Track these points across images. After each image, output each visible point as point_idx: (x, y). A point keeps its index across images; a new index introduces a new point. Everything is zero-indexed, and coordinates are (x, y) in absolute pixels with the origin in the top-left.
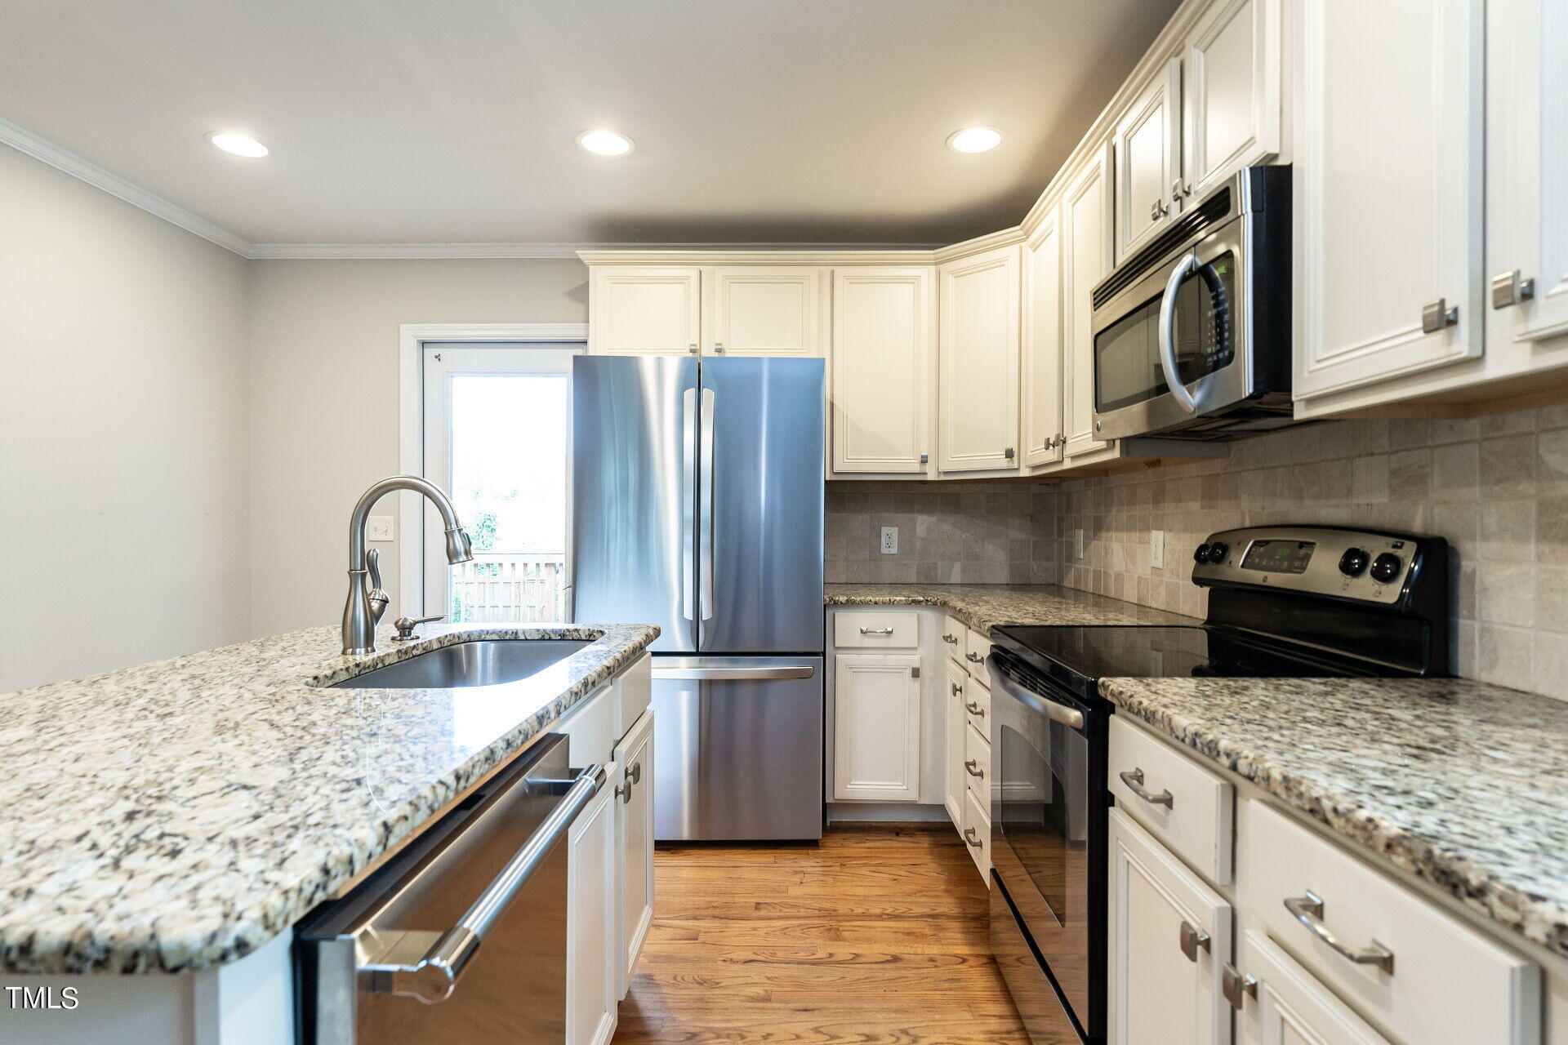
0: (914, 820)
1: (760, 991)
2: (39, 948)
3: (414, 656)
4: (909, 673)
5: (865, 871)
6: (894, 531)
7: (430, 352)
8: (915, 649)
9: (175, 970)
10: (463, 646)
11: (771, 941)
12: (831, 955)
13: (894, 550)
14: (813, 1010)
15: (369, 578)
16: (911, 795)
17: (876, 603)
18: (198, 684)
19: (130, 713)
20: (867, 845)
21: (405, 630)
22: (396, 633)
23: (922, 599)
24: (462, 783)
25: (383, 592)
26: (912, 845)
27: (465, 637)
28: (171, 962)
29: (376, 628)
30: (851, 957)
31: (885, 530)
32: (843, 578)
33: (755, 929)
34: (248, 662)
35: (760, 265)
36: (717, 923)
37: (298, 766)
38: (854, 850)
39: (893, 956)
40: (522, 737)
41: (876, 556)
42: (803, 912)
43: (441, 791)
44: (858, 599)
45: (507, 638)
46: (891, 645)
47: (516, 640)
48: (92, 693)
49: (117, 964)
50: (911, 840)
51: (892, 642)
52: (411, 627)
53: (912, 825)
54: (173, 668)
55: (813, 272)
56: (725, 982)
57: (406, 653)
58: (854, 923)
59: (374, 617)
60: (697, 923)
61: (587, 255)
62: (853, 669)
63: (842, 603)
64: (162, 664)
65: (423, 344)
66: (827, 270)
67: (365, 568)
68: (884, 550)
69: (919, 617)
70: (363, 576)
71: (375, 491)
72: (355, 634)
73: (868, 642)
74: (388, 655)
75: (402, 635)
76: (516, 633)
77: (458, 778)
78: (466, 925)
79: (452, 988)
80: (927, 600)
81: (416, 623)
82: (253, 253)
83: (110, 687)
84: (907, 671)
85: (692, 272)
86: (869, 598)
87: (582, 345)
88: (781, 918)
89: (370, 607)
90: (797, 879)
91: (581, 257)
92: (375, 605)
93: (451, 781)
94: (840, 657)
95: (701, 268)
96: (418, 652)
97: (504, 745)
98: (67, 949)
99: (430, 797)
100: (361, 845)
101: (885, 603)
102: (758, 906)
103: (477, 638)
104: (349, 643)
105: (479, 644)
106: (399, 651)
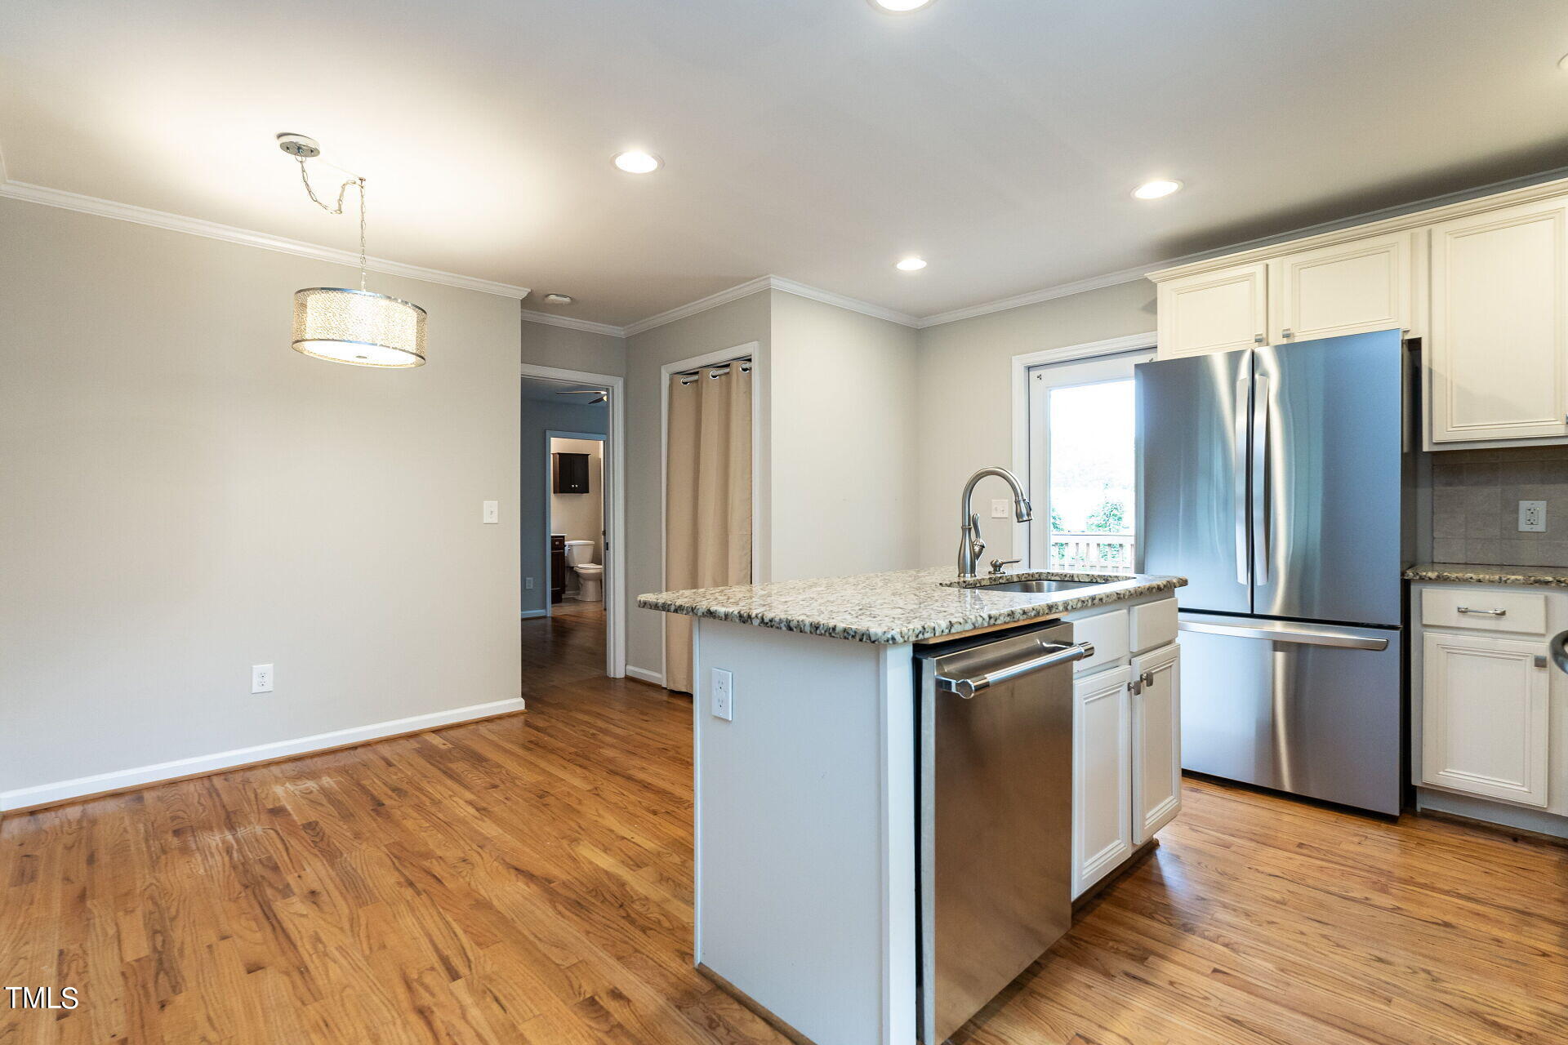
0: (1546, 833)
1: (1278, 896)
2: (837, 630)
3: (1000, 584)
4: (1530, 662)
5: (1449, 856)
6: (1541, 507)
7: (1034, 374)
8: (1543, 635)
9: (874, 642)
10: (1034, 583)
11: (1303, 870)
12: (1367, 899)
13: (1541, 527)
14: (1327, 924)
15: (973, 531)
16: (1538, 799)
17: (1479, 581)
18: (886, 582)
19: (860, 587)
20: (1464, 838)
21: (997, 567)
22: (992, 569)
23: (1550, 579)
24: (992, 621)
25: (981, 540)
26: (1533, 854)
27: (1037, 576)
28: (873, 639)
29: (977, 563)
30: (1392, 907)
31: (1524, 505)
32: (1461, 558)
33: (1291, 859)
34: (910, 576)
35: (1341, 243)
36: (1253, 844)
37: (922, 605)
38: (1442, 837)
39: (1444, 922)
40: (1034, 612)
41: (1511, 532)
42: (1350, 863)
43: (980, 619)
44: (1454, 575)
45: (1066, 579)
46: (1501, 628)
47: (1073, 581)
48: (844, 581)
49: (858, 638)
50: (1535, 849)
51: (1503, 625)
52: (1000, 566)
53: (1544, 838)
54: (877, 576)
55: (1405, 236)
56: (1245, 881)
57: (995, 580)
58: (1408, 887)
59: (976, 556)
60: (1232, 838)
61: (1152, 276)
62: (1450, 651)
63: (1430, 579)
64: (872, 575)
65: (1029, 368)
66: (1423, 231)
67: (970, 525)
68: (1523, 526)
69: (1547, 599)
70: (970, 529)
71: (974, 478)
72: (967, 565)
73: (1466, 622)
74: (984, 579)
75: (995, 570)
76: (1073, 576)
77: (990, 617)
78: (986, 676)
79: (973, 695)
80: (1559, 581)
81: (1003, 563)
82: (920, 324)
83: (851, 580)
84: (1528, 659)
85: (1258, 269)
86: (1469, 575)
87: (1154, 349)
88: (1322, 860)
89: (974, 550)
90: (1356, 839)
91: (1149, 278)
92: (977, 549)
93: (986, 617)
94: (1430, 636)
95: (1267, 261)
96: (1003, 581)
97: (1021, 612)
98: (845, 630)
99: (974, 620)
100: (939, 625)
101: (1492, 582)
102: (1301, 845)
103: (1045, 578)
104: (962, 570)
105: (1045, 583)
106: (990, 578)
